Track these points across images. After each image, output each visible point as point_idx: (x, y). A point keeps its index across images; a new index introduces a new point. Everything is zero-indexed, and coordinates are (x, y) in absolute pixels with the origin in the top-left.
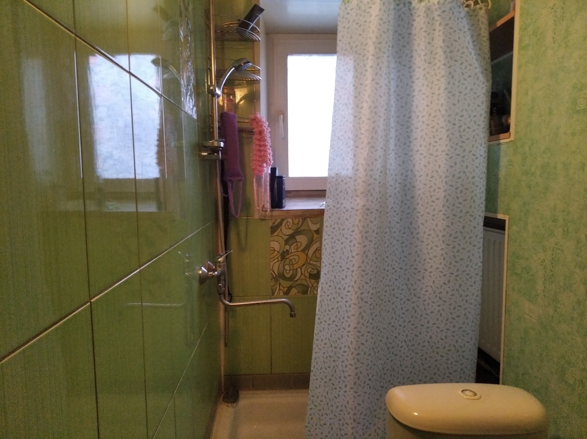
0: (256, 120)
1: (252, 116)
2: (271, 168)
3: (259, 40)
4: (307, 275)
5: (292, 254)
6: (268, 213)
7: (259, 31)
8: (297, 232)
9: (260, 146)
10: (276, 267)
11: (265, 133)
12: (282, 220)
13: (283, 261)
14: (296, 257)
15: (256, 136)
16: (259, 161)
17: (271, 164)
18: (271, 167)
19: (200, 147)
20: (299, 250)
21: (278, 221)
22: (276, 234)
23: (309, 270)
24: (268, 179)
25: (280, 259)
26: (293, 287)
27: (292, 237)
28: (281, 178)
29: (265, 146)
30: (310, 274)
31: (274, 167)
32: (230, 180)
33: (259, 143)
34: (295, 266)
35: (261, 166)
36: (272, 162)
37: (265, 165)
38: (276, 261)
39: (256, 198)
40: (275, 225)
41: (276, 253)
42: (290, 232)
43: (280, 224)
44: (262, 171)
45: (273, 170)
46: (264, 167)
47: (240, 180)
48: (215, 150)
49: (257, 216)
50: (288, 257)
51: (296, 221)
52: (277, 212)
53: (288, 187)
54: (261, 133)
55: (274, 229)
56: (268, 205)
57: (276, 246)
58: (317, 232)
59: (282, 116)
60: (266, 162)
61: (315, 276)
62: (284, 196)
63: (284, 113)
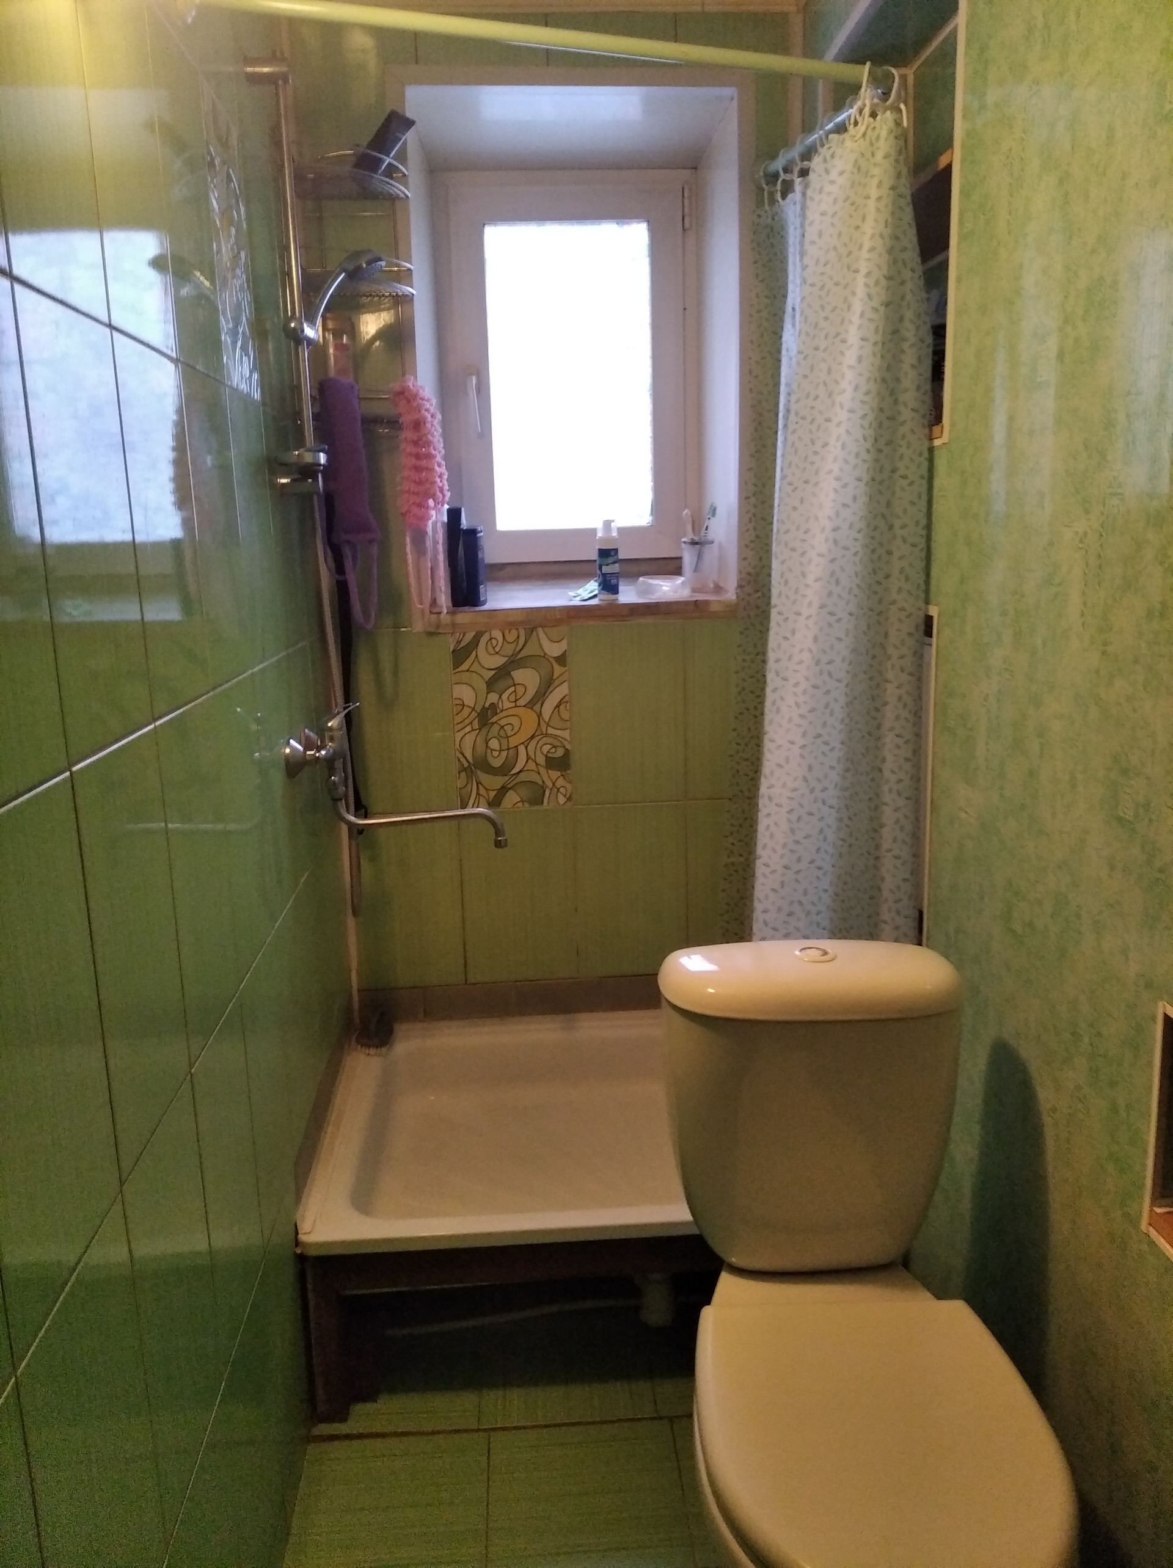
0: (406, 393)
1: (396, 386)
2: (449, 511)
3: (407, 197)
4: (541, 760)
5: (504, 714)
6: (445, 618)
7: (405, 175)
8: (515, 662)
9: (418, 457)
10: (468, 742)
11: (429, 425)
12: (479, 634)
13: (484, 731)
14: (515, 721)
15: (407, 434)
16: (417, 494)
17: (447, 499)
18: (446, 507)
19: (273, 465)
20: (522, 702)
21: (470, 636)
22: (465, 667)
23: (546, 748)
24: (441, 536)
25: (476, 725)
26: (510, 789)
27: (502, 674)
28: (472, 533)
29: (429, 457)
30: (548, 759)
31: (456, 505)
32: (348, 542)
33: (414, 450)
34: (513, 742)
35: (422, 505)
36: (448, 494)
37: (431, 502)
38: (468, 729)
39: (412, 580)
40: (463, 644)
41: (466, 711)
42: (500, 661)
43: (475, 642)
44: (425, 518)
45: (454, 515)
46: (428, 507)
47: (371, 541)
48: (308, 471)
49: (418, 627)
50: (494, 719)
51: (511, 637)
52: (465, 616)
53: (491, 553)
54: (418, 425)
55: (460, 655)
56: (444, 600)
57: (466, 694)
58: (561, 660)
59: (474, 379)
60: (433, 496)
61: (561, 763)
62: (482, 576)
63: (479, 370)
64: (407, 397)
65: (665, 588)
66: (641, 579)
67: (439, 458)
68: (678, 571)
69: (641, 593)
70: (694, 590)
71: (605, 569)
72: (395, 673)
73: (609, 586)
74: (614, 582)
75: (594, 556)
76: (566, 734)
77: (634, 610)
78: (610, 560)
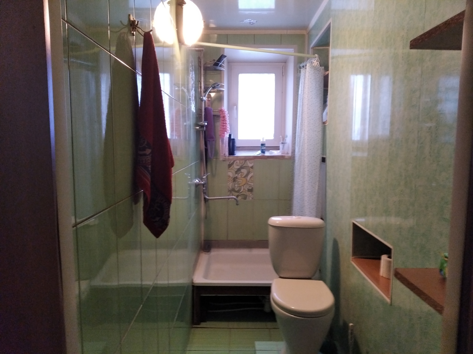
1: (220, 109)
3: (224, 70)
4: (247, 189)
5: (239, 179)
6: (227, 157)
7: (224, 66)
8: (242, 168)
9: (224, 123)
10: (231, 185)
11: (226, 117)
12: (234, 161)
15: (221, 119)
16: (223, 131)
17: (229, 132)
19: (197, 125)
20: (243, 177)
21: (232, 162)
22: (231, 168)
23: (248, 187)
24: (227, 140)
25: (233, 181)
26: (239, 196)
27: (239, 170)
28: (234, 139)
29: (226, 123)
30: (248, 189)
31: (230, 134)
32: (209, 141)
34: (241, 185)
36: (230, 131)
37: (226, 133)
38: (231, 182)
39: (221, 149)
41: (231, 178)
42: (238, 167)
43: (233, 163)
44: (224, 136)
46: (225, 134)
47: (214, 140)
48: (202, 126)
49: (221, 159)
50: (237, 180)
51: (241, 162)
52: (231, 157)
53: (237, 144)
54: (224, 117)
55: (230, 166)
56: (227, 154)
57: (231, 174)
58: (252, 167)
59: (235, 106)
60: (226, 131)
61: (251, 190)
62: (235, 148)
63: (236, 105)
64: (222, 111)
65: (275, 153)
66: (270, 151)
67: (228, 124)
68: (279, 149)
69: (270, 154)
70: (282, 153)
71: (263, 148)
72: (216, 169)
73: (263, 152)
74: (264, 151)
75: (260, 145)
76: (252, 184)
77: (268, 157)
78: (264, 146)
